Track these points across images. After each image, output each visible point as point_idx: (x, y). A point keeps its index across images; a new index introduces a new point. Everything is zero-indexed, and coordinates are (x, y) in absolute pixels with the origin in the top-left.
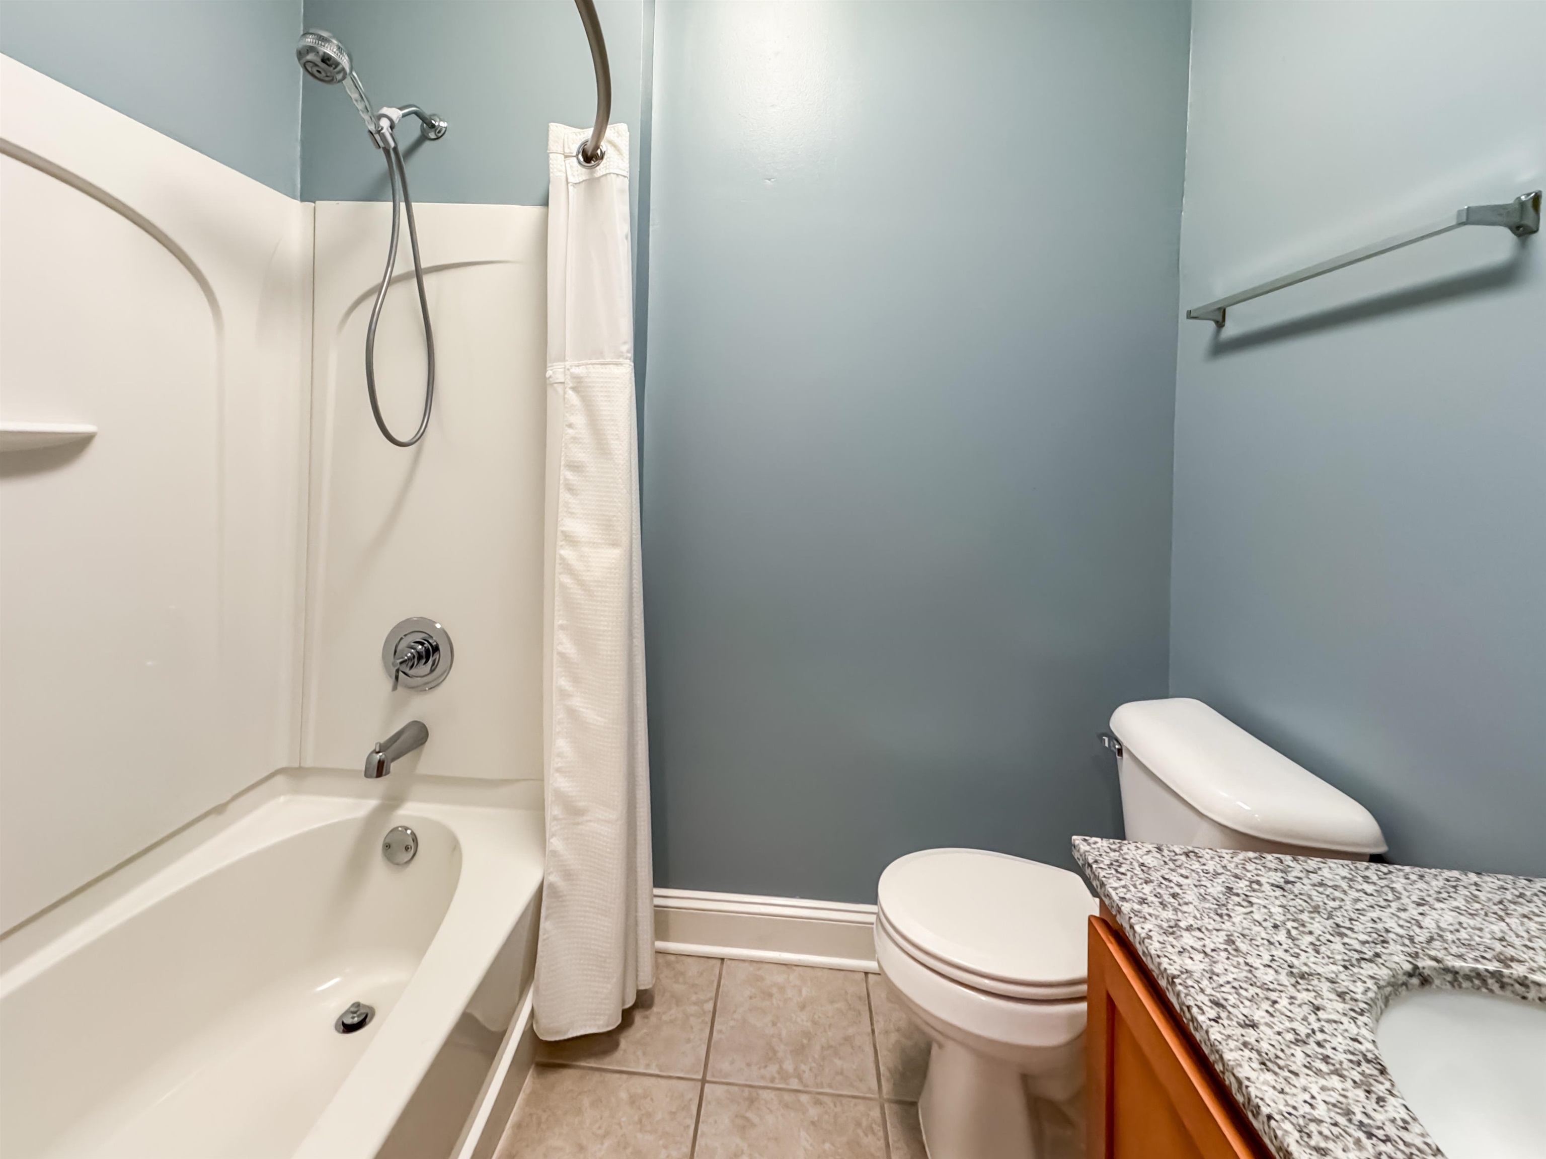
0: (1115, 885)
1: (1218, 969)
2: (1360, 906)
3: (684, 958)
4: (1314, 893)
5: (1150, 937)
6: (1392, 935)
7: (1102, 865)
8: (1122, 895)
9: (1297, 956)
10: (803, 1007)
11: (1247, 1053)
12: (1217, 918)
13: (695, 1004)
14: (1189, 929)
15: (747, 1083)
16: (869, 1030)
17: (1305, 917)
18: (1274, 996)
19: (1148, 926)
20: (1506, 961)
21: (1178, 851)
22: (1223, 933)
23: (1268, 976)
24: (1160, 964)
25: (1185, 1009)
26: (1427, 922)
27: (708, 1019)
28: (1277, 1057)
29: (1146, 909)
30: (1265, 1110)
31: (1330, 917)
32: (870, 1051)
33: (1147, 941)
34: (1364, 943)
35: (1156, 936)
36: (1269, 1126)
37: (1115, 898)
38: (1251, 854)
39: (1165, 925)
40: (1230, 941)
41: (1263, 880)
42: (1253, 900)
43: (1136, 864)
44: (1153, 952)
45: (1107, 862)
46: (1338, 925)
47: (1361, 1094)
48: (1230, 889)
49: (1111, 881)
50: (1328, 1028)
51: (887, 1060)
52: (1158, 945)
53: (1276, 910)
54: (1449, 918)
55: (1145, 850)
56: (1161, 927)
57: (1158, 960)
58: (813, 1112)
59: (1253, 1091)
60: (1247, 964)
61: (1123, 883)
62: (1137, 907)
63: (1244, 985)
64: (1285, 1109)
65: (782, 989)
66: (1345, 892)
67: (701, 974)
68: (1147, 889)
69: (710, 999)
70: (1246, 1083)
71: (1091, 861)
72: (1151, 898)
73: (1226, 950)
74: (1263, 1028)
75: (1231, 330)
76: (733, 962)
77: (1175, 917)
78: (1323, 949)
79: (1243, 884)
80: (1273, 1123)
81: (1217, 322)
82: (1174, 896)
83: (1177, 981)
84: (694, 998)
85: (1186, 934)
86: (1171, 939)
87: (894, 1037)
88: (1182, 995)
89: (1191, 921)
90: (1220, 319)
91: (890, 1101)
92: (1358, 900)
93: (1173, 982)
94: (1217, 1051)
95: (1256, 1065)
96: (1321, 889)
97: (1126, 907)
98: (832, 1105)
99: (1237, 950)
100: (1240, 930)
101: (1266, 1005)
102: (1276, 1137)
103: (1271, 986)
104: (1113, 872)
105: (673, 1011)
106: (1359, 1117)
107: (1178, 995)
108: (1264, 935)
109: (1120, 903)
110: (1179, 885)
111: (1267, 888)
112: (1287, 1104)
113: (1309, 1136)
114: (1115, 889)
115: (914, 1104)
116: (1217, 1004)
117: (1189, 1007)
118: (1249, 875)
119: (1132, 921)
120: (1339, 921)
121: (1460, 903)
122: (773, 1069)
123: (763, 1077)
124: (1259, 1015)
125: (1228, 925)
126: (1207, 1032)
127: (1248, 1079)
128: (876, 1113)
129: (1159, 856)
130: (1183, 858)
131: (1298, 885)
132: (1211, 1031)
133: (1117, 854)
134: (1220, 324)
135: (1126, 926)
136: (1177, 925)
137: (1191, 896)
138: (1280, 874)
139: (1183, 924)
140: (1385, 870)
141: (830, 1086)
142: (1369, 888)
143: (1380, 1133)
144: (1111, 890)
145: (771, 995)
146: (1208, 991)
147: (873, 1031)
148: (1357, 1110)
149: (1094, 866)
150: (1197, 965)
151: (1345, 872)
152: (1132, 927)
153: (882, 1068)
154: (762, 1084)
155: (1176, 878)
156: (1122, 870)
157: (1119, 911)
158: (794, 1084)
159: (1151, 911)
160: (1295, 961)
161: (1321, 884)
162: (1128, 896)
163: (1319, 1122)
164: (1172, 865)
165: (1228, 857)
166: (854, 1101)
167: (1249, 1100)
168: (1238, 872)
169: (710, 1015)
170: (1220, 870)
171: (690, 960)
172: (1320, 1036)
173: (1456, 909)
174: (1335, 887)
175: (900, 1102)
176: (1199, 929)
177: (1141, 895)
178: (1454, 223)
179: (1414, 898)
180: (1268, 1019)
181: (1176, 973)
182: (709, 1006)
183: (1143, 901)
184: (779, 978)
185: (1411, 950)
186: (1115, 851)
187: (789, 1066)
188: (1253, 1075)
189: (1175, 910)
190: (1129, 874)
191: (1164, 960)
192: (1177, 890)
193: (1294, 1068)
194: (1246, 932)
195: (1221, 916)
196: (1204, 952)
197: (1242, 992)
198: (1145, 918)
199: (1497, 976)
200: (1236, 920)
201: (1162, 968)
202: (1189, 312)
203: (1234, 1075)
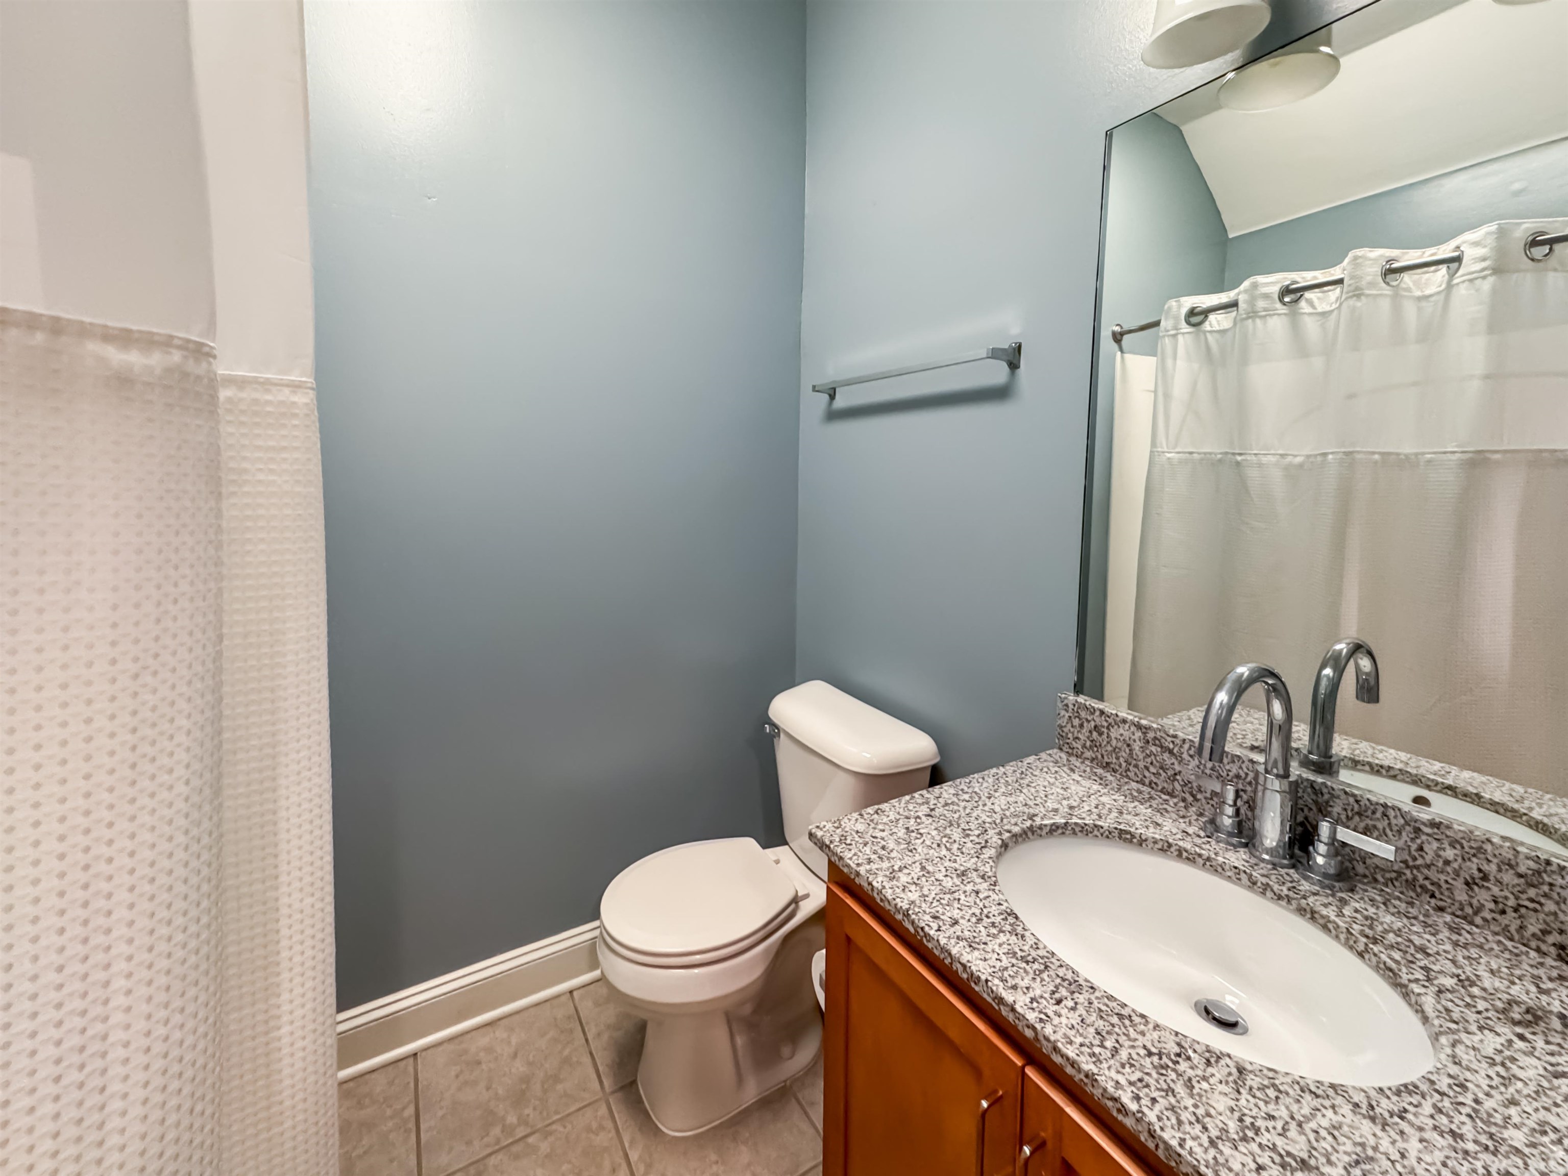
0: (850, 856)
1: (926, 892)
2: (968, 811)
3: (367, 1076)
4: (946, 812)
5: (884, 887)
6: (987, 825)
7: (836, 844)
8: (856, 862)
9: (955, 861)
10: (515, 1056)
11: (961, 944)
12: (910, 854)
13: (391, 1118)
14: (900, 870)
15: (470, 1161)
16: (584, 1041)
17: (948, 831)
18: (956, 895)
19: (880, 879)
20: (1032, 817)
21: (872, 812)
22: (917, 864)
23: (948, 883)
24: (896, 905)
25: (920, 930)
26: (997, 809)
27: (412, 1125)
28: (975, 937)
29: (874, 866)
30: (983, 977)
31: (959, 826)
32: (587, 1060)
33: (883, 891)
34: (978, 836)
35: (887, 885)
36: (987, 987)
37: (853, 866)
38: (907, 797)
39: (888, 873)
40: (923, 868)
41: (920, 814)
42: (922, 831)
43: (854, 833)
44: (890, 898)
45: (838, 839)
46: (964, 830)
47: (1014, 937)
48: (907, 828)
49: (846, 854)
50: (986, 903)
51: (604, 1059)
52: (890, 891)
53: (934, 833)
54: (1003, 800)
55: (854, 819)
56: (886, 876)
57: (894, 902)
58: (545, 1147)
59: (974, 968)
60: (937, 880)
61: (853, 852)
62: (868, 867)
63: (942, 896)
64: (990, 970)
65: (489, 1050)
66: (958, 805)
67: (391, 1083)
68: (867, 850)
69: (409, 1102)
70: (969, 965)
71: (828, 843)
72: (873, 857)
73: (924, 875)
74: (961, 921)
75: (840, 402)
76: (429, 1052)
77: (890, 865)
78: (964, 850)
79: (912, 821)
80: (990, 984)
81: (830, 395)
82: (883, 848)
83: (910, 912)
84: (389, 1112)
85: (900, 874)
86: (895, 882)
87: (605, 1037)
88: (916, 921)
89: (899, 863)
90: (832, 393)
91: (613, 1092)
92: (965, 808)
93: (908, 914)
94: (947, 951)
95: (968, 950)
96: (947, 808)
97: (862, 870)
98: (561, 1129)
99: (928, 872)
100: (924, 857)
101: (956, 905)
102: (992, 991)
103: (954, 889)
104: (844, 845)
105: (364, 1142)
106: (1020, 954)
107: (913, 922)
108: (936, 855)
109: (858, 869)
110: (883, 839)
111: (924, 818)
112: (991, 967)
113: (1006, 981)
114: (851, 859)
115: (634, 1083)
116: (935, 917)
117: (922, 929)
118: (912, 813)
119: (870, 879)
120: (962, 826)
121: (1003, 789)
122: (496, 1131)
123: (487, 1146)
124: (956, 914)
125: (917, 857)
126: (938, 941)
127: (968, 961)
128: (603, 1110)
129: (862, 821)
130: (876, 816)
131: (937, 810)
132: (940, 938)
133: (840, 830)
134: (832, 397)
135: (865, 885)
136: (894, 871)
137: (891, 845)
138: (926, 806)
139: (896, 868)
140: (967, 781)
141: (557, 1113)
142: (966, 797)
143: (1030, 958)
144: (849, 861)
145: (479, 1063)
146: (928, 910)
147: (587, 1040)
148: (1017, 950)
149: (832, 846)
150: (914, 896)
151: (952, 791)
152: (870, 884)
153: (601, 1069)
154: (489, 1150)
155: (879, 834)
156: (848, 842)
157: (858, 874)
158: (521, 1132)
159: (876, 866)
160: (956, 865)
161: (946, 804)
162: (860, 861)
163: (1006, 969)
164: (873, 825)
165: (897, 804)
166: (581, 1112)
167: (972, 974)
168: (906, 814)
169: (413, 1119)
170: (898, 817)
171: (373, 1076)
172: (985, 911)
173: (1004, 794)
174: (953, 803)
175: (622, 1088)
176: (905, 867)
177: (866, 857)
178: (985, 356)
179: (986, 795)
180: (961, 913)
181: (907, 906)
182: (411, 1110)
183: (870, 861)
184: (483, 1041)
185: (997, 831)
186: (838, 828)
187: (512, 1119)
188: (969, 957)
189: (888, 858)
190: (853, 843)
191: (898, 900)
192: (883, 843)
193: (984, 940)
194: (928, 857)
195: (911, 851)
196: (915, 883)
197: (942, 901)
198: (876, 874)
199: (1031, 828)
200: (919, 850)
201: (899, 906)
202: (814, 387)
203: (960, 963)
